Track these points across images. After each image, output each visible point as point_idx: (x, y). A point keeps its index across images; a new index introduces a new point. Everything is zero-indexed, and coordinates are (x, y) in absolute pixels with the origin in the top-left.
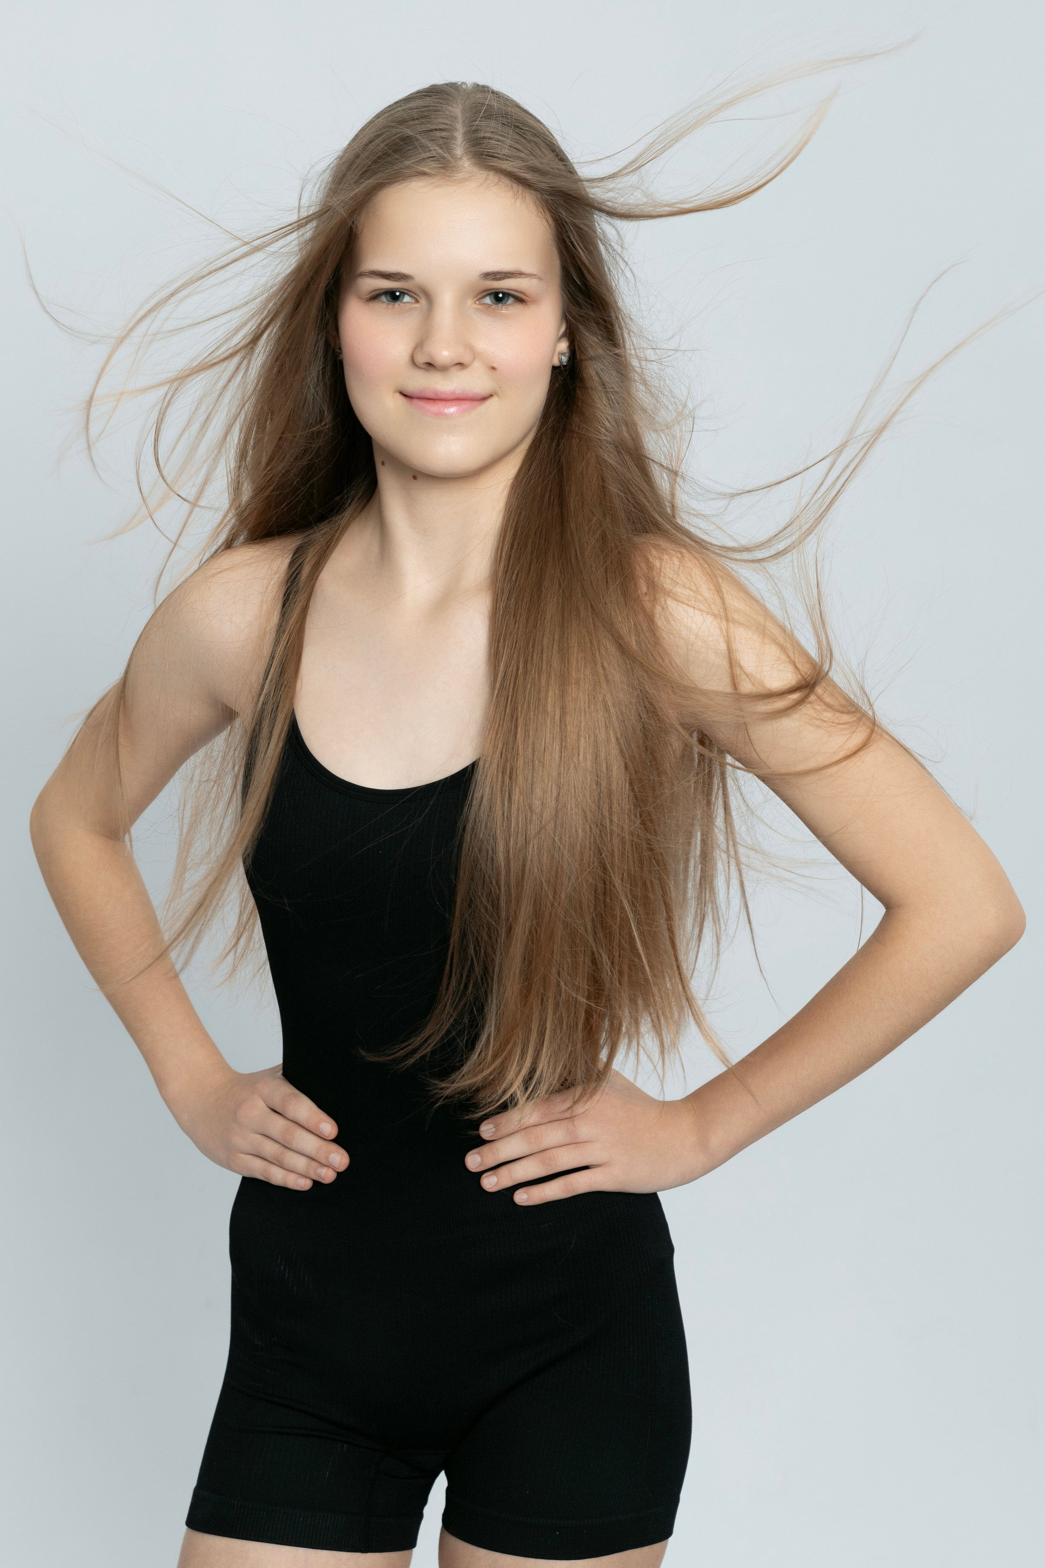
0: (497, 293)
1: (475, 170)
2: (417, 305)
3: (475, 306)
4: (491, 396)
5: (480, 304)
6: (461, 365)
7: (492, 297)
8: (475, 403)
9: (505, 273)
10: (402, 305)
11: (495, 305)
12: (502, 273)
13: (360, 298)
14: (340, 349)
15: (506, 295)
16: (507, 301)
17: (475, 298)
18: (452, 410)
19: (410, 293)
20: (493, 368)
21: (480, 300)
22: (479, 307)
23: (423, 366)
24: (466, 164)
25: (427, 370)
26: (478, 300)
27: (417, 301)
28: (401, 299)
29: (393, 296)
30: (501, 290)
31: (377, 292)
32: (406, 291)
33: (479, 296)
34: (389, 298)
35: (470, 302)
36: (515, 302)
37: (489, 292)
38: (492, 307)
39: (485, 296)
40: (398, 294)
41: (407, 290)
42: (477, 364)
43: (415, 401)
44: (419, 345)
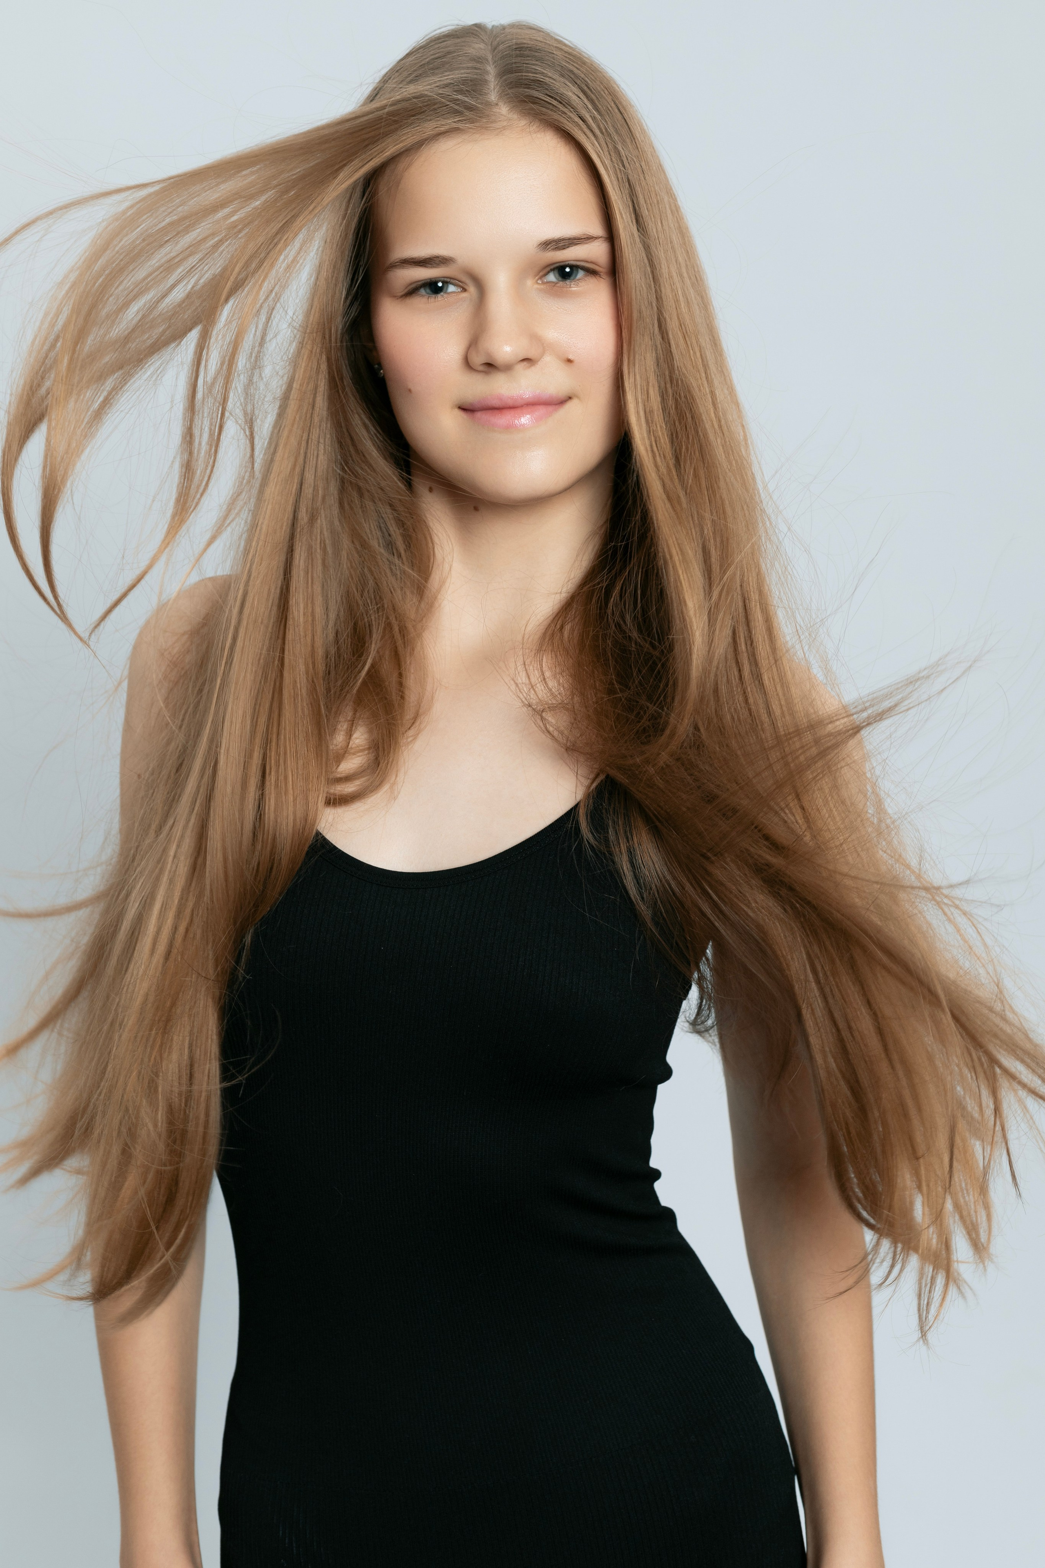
0: (564, 267)
1: (515, 116)
2: (464, 295)
3: (536, 286)
4: (570, 398)
5: (543, 283)
6: (528, 360)
7: (556, 272)
8: (550, 408)
9: (569, 239)
10: (445, 295)
11: (561, 282)
12: (563, 239)
13: (394, 297)
14: (380, 364)
15: (575, 268)
16: (576, 275)
17: (536, 276)
18: (525, 420)
19: (452, 281)
20: (569, 361)
21: (543, 279)
22: (542, 287)
23: (481, 368)
24: (504, 110)
25: (486, 373)
26: (541, 278)
27: (464, 290)
28: (445, 289)
29: (434, 287)
30: (567, 263)
31: (413, 286)
32: (448, 280)
33: (541, 274)
34: (428, 290)
35: (530, 282)
36: (586, 276)
37: (552, 267)
38: (558, 285)
39: (548, 272)
40: (440, 284)
41: (451, 278)
42: (548, 359)
43: (478, 415)
44: (474, 342)
